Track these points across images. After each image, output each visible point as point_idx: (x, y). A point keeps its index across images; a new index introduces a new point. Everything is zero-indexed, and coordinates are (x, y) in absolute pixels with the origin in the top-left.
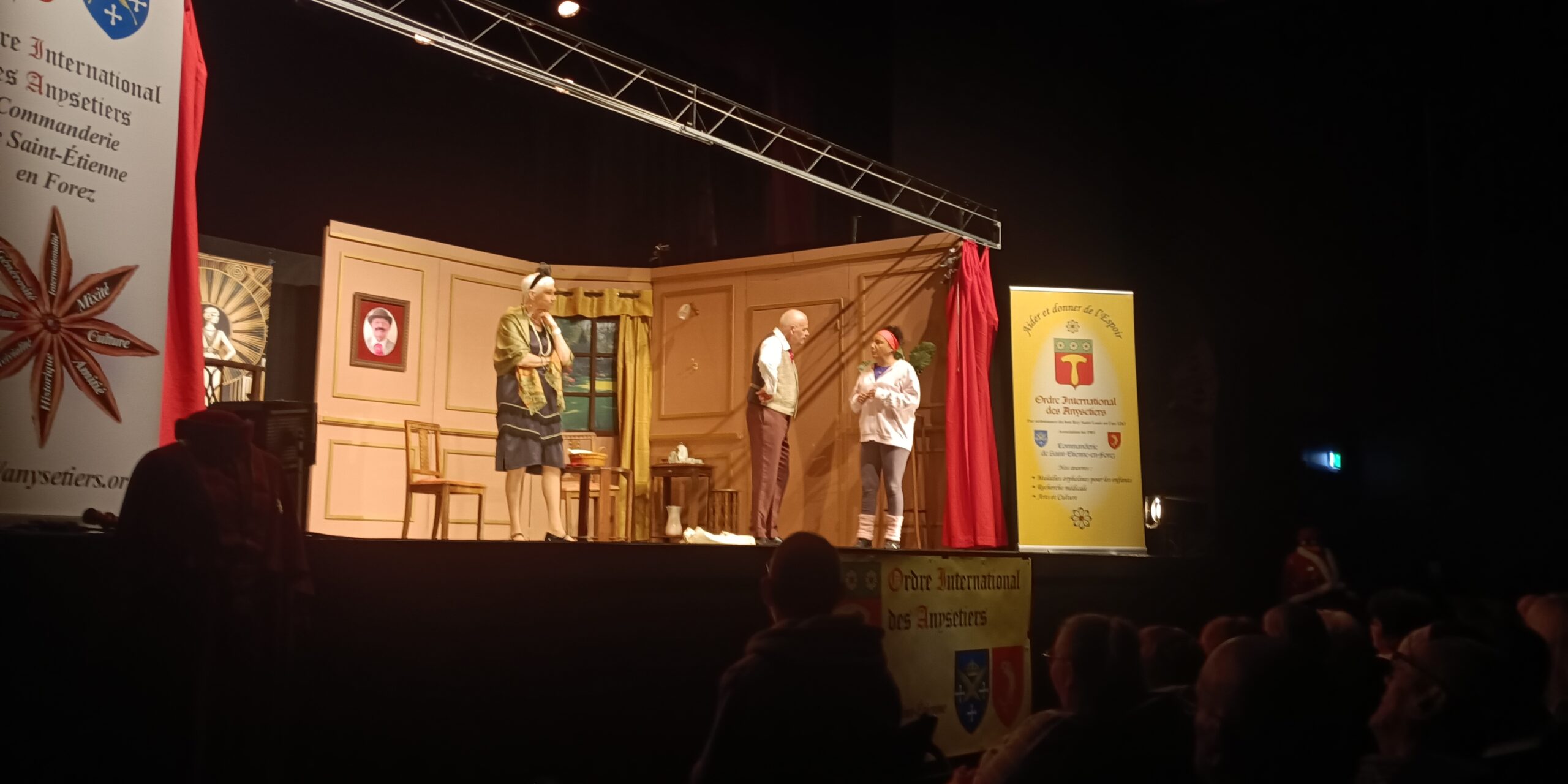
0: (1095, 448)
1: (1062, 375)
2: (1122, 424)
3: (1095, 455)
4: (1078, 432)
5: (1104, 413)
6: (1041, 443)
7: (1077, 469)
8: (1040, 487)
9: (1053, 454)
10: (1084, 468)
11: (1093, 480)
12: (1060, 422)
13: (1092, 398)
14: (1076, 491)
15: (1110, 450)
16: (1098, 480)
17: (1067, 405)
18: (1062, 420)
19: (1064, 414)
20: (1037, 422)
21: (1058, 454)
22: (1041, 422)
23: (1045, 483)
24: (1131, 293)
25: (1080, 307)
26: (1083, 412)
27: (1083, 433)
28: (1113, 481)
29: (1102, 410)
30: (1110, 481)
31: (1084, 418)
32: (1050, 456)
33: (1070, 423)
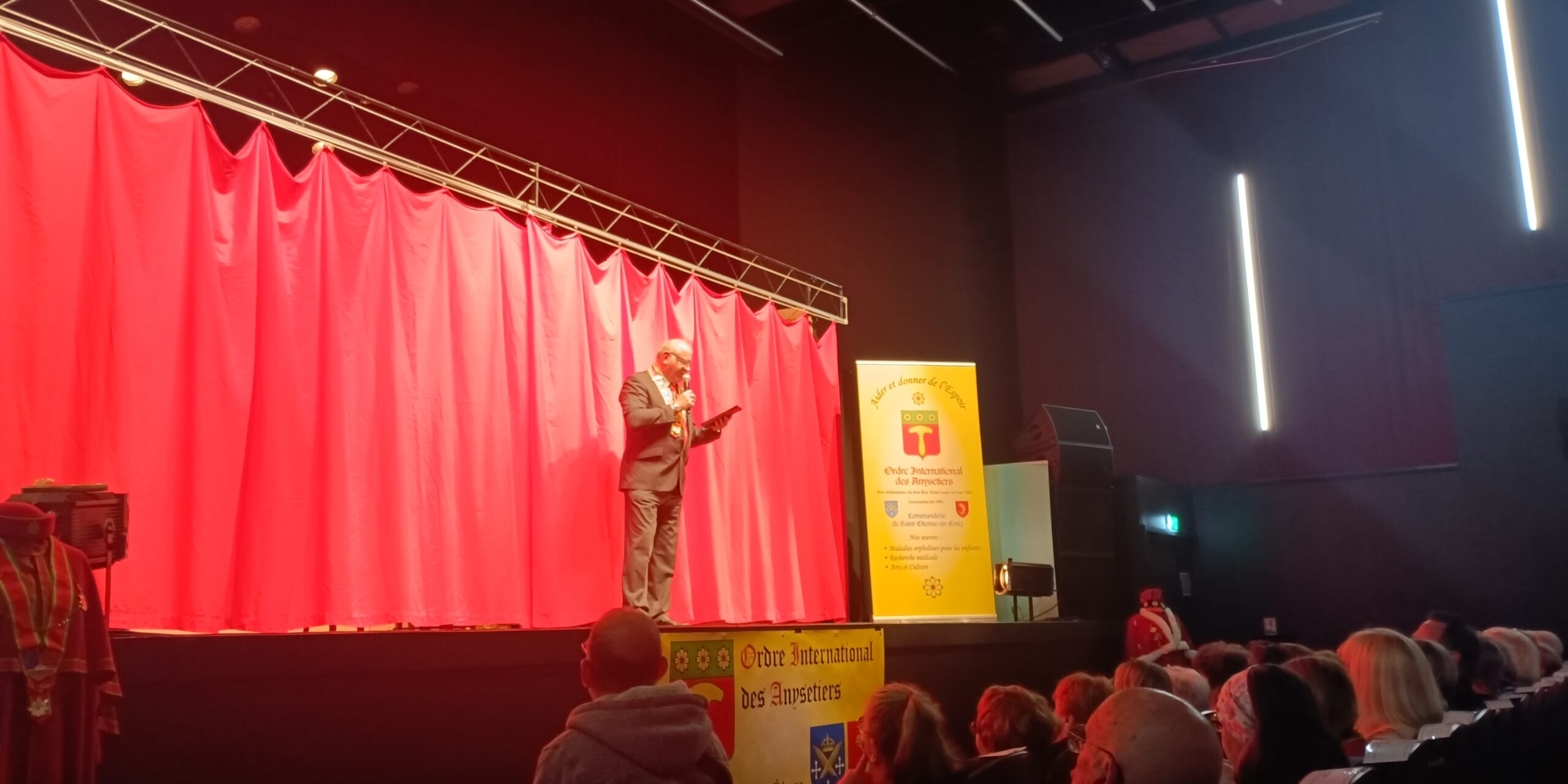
0: (943, 517)
1: (910, 445)
2: (969, 493)
3: (944, 524)
4: (927, 502)
5: (951, 482)
6: (893, 513)
7: (927, 538)
8: (892, 558)
9: (903, 524)
10: (934, 537)
11: (943, 549)
12: (910, 492)
13: (939, 468)
14: (926, 560)
15: (958, 519)
16: (948, 549)
17: (916, 475)
18: (912, 491)
19: (913, 484)
20: (887, 493)
21: (908, 524)
22: (891, 492)
23: (897, 553)
24: (973, 364)
25: (924, 380)
26: (931, 482)
27: (932, 502)
28: (962, 549)
29: (949, 479)
30: (959, 549)
31: (932, 488)
32: (902, 526)
33: (919, 493)
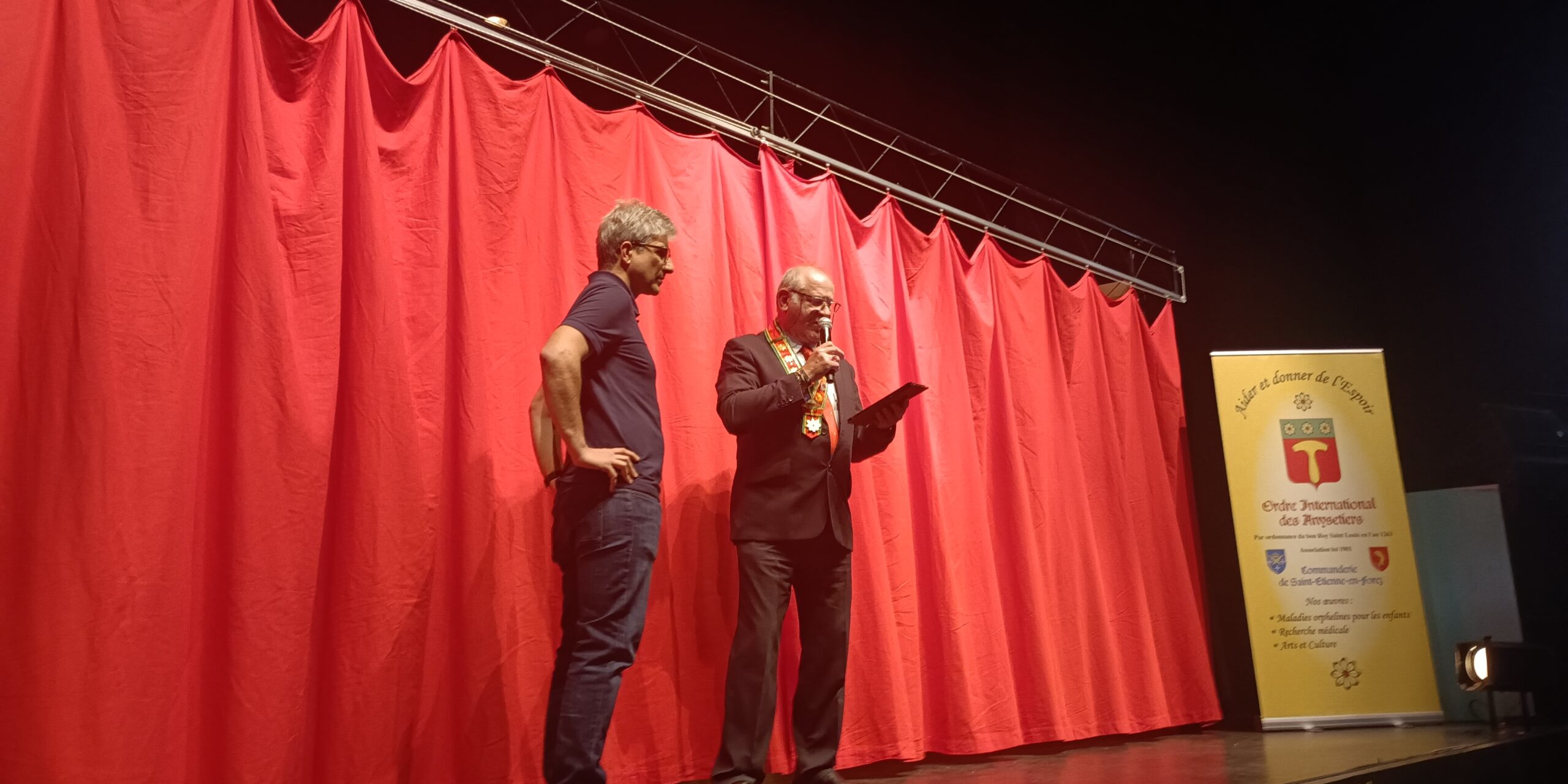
0: (1353, 570)
1: (1297, 470)
2: (1387, 535)
3: (1354, 581)
4: (1328, 550)
5: (1360, 520)
6: (1279, 568)
7: (1333, 602)
8: (1283, 632)
9: (1294, 582)
10: (1342, 601)
11: (1356, 617)
12: (1301, 537)
13: (1341, 500)
14: (1333, 634)
15: (1375, 573)
16: (1365, 617)
17: (1307, 512)
18: (1303, 534)
19: (1304, 524)
20: (1269, 537)
21: (1303, 583)
22: (1274, 537)
23: (1290, 626)
24: (1380, 350)
25: (1310, 375)
26: (1330, 521)
27: (1335, 550)
28: (1383, 617)
29: (1357, 516)
30: (1379, 618)
31: (1331, 529)
32: (1292, 585)
33: (1314, 536)
